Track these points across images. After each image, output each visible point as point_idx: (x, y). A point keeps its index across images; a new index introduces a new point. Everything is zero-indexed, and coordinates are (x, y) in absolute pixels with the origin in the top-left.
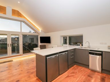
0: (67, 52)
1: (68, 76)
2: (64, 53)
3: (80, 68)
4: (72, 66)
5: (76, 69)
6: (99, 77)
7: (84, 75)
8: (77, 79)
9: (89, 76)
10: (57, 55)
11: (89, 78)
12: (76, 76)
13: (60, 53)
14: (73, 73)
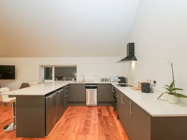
0: (62, 90)
1: (67, 120)
2: (59, 91)
3: (76, 108)
4: (67, 109)
5: (72, 111)
6: (96, 110)
7: (84, 113)
8: (78, 118)
9: (88, 112)
10: (55, 94)
11: (89, 113)
12: (76, 116)
13: (58, 90)
14: (71, 114)
